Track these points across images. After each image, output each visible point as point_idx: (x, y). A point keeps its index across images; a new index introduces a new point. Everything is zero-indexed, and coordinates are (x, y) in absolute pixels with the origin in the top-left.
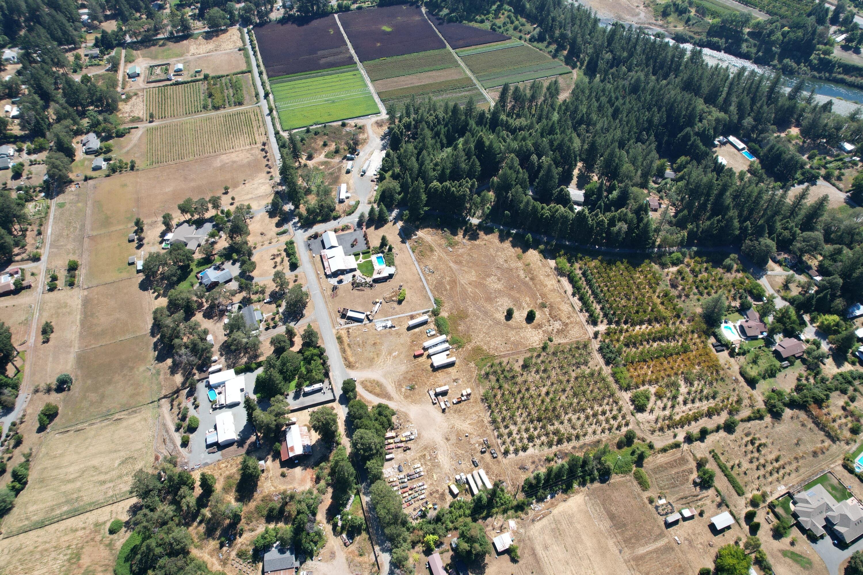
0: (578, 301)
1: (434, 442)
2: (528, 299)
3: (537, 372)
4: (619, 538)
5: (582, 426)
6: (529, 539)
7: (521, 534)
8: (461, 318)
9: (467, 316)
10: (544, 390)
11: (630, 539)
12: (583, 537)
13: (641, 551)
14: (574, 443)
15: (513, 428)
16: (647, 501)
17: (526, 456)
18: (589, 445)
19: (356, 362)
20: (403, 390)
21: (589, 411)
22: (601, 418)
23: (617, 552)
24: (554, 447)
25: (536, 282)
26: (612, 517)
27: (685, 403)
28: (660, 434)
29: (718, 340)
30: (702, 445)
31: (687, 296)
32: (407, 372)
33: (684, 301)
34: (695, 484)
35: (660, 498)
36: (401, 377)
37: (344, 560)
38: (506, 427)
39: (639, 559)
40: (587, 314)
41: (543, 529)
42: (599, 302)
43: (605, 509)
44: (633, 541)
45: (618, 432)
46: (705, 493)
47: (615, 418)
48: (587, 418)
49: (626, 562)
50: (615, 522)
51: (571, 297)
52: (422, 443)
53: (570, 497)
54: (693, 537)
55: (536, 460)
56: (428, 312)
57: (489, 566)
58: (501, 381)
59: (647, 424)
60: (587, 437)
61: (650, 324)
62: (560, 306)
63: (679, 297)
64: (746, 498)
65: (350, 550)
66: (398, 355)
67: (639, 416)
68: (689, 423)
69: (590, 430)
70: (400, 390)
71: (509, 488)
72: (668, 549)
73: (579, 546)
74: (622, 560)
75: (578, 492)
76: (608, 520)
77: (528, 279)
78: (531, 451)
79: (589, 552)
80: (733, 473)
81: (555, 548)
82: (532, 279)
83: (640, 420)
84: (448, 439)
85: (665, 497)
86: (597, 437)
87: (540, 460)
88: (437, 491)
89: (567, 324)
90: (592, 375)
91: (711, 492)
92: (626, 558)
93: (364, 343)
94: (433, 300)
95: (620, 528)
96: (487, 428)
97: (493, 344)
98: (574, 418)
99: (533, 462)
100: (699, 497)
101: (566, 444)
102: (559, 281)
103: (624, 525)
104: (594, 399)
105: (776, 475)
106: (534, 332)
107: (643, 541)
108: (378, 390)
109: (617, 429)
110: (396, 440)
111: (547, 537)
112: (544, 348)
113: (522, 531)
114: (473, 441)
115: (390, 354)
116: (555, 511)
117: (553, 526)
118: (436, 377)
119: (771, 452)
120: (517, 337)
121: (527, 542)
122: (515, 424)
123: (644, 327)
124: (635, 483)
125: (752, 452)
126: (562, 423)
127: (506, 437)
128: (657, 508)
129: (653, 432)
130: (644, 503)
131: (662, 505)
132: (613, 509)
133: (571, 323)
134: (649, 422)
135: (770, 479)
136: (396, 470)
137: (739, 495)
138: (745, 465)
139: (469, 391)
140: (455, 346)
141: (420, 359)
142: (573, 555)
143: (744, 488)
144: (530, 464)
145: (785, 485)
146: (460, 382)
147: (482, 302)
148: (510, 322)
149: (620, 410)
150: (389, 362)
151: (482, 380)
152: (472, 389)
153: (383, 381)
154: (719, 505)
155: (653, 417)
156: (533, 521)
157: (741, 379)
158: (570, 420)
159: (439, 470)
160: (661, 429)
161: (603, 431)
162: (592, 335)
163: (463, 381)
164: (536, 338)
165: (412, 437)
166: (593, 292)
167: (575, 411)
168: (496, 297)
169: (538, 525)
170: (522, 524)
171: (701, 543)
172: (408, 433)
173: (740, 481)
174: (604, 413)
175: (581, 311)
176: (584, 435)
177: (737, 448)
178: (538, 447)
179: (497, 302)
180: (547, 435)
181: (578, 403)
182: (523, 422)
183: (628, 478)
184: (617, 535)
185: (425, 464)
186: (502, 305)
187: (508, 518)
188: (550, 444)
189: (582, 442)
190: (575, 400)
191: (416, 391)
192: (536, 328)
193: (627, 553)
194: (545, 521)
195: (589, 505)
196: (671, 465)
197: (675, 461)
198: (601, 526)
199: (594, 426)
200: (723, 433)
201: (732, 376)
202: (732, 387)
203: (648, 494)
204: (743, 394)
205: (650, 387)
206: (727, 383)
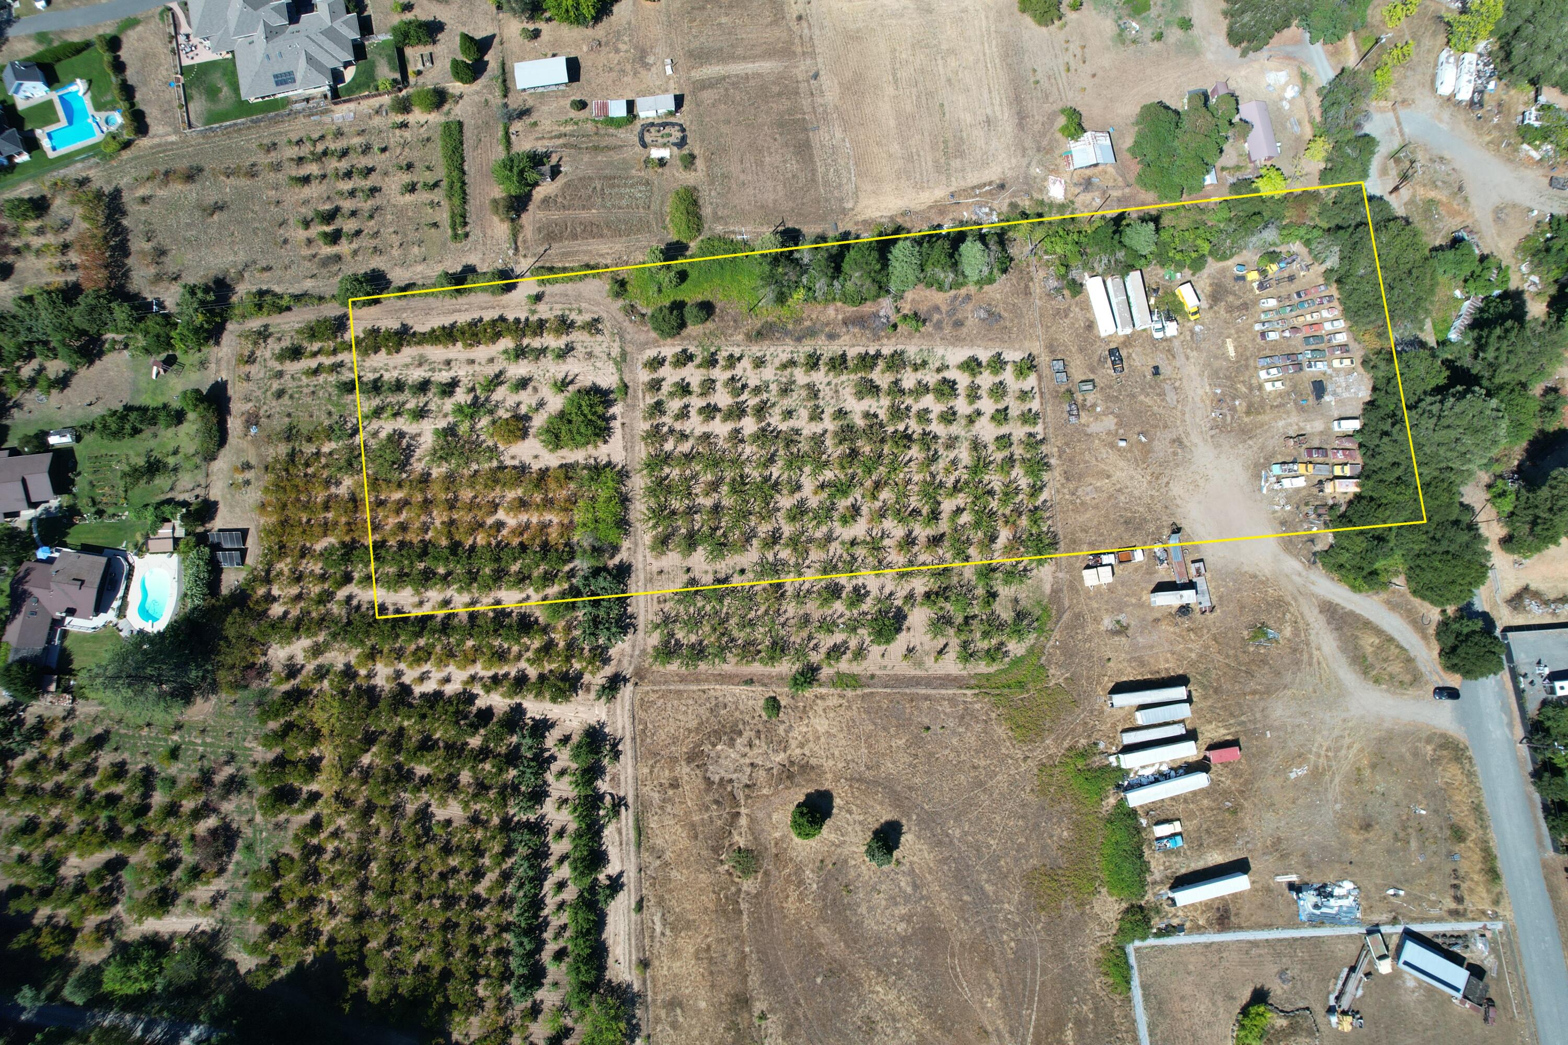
0: (613, 852)
1: (1218, 446)
2: (791, 906)
3: (859, 594)
4: (806, 103)
5: (785, 391)
6: (1024, 150)
7: (1040, 163)
8: (1052, 874)
9: (1029, 878)
10: (859, 529)
11: (780, 94)
12: (892, 123)
13: (766, 66)
14: (829, 350)
15: (987, 430)
16: (700, 163)
17: (972, 344)
18: (787, 333)
19: (1436, 761)
20: (1288, 631)
21: (749, 425)
22: (723, 398)
23: (823, 78)
24: (886, 351)
25: (730, 985)
26: (803, 150)
27: (449, 388)
28: (573, 316)
29: (215, 569)
30: (475, 259)
31: (205, 779)
32: (1268, 691)
33: (231, 758)
34: (555, 172)
35: (662, 162)
36: (1288, 677)
37: (1474, 201)
38: (1004, 441)
39: (785, 52)
40: (603, 786)
41: (985, 164)
42: (538, 828)
43: (814, 171)
44: (776, 89)
45: (692, 349)
47: (684, 389)
48: (761, 410)
49: (813, 55)
50: (802, 136)
51: (630, 878)
52: (1249, 450)
53: (892, 218)
54: (628, 67)
55: (947, 330)
56: (1161, 933)
57: (1133, 120)
58: (980, 591)
59: (597, 350)
60: (785, 357)
61: (405, 690)
62: (684, 842)
63: (235, 785)
64: (448, 113)
65: (1459, 219)
66: (1288, 769)
67: (607, 379)
68: (474, 324)
69: (768, 373)
70: (1296, 632)
71: (1042, 274)
72: (700, 56)
73: (909, 108)
74: (820, 60)
75: (865, 222)
76: (815, 143)
77: (759, 1006)
78: (957, 355)
79: (890, 90)
80: (441, 172)
81: (968, 118)
82: (742, 1001)
83: (611, 368)
84: (1178, 441)
85: (647, 161)
86: (756, 350)
87: (939, 326)
88: (1230, 309)
89: (690, 759)
90: (691, 542)
91: (525, 145)
92: (808, 62)
93: (1401, 838)
94: (1136, 982)
95: (795, 121)
96: (1061, 452)
97: (971, 739)
98: (802, 422)
99: (959, 324)
100: (561, 141)
101: (852, 353)
102: (644, 964)
103: (781, 125)
104: (715, 463)
105: (337, 146)
106: (817, 753)
107: (752, 83)
108: (1369, 642)
109: (691, 358)
110: (1324, 472)
111: (981, 143)
112: (809, 675)
113: (1036, 171)
114: (1110, 422)
115: (1316, 775)
116: (940, 193)
117: (956, 163)
118: (1181, 658)
119: (307, 202)
120: (882, 746)
121: (1029, 143)
122: (976, 445)
123: (430, 687)
124: (707, 211)
125: (354, 214)
126: (841, 413)
127: (1014, 412)
128: (681, 145)
129: (593, 326)
130: (708, 160)
131: (664, 145)
132: (793, 166)
133: (674, 760)
134: (590, 355)
135: (356, 141)
136: (1330, 388)
137: (460, 124)
138: (393, 184)
139: (1090, 578)
140: (1097, 761)
141: (1221, 734)
142: (930, 94)
143: (437, 136)
144: (969, 323)
145: (328, 121)
146: (1107, 622)
147: (960, 935)
148: (887, 815)
149: (658, 407)
150: (1321, 742)
151: (1037, 612)
152: (1075, 585)
153: (1348, 676)
154: (524, 113)
155: (571, 366)
156: (1002, 186)
157: (234, 424)
158: (816, 415)
159: (1217, 364)
160: (564, 327)
161: (732, 361)
162: (627, 691)
163: (1097, 620)
164: (821, 724)
165: (1276, 470)
166: (540, 877)
167: (791, 438)
168: (904, 941)
169: (993, 173)
170: (1030, 185)
171: (617, 51)
172: (1286, 483)
173: (434, 155)
174: (710, 411)
175: (619, 803)
176: (792, 363)
177: (387, 232)
178: (935, 364)
179: (907, 918)
180: (896, 389)
181: (771, 460)
182: (952, 442)
183: (719, 229)
184: (807, 108)
185: (1251, 388)
186: (893, 901)
187: (1062, 208)
188: (897, 362)
189: (806, 347)
190: (775, 471)
191: (1247, 618)
192: (806, 768)
193: (802, 69)
194: (973, 179)
195: (850, 188)
196: (591, 230)
197: (574, 237)
198: (839, 135)
199: (753, 382)
200: (398, 276)
201: (255, 441)
202: (276, 406)
203: (689, 178)
204: (261, 375)
205: (528, 460)
206: (287, 420)
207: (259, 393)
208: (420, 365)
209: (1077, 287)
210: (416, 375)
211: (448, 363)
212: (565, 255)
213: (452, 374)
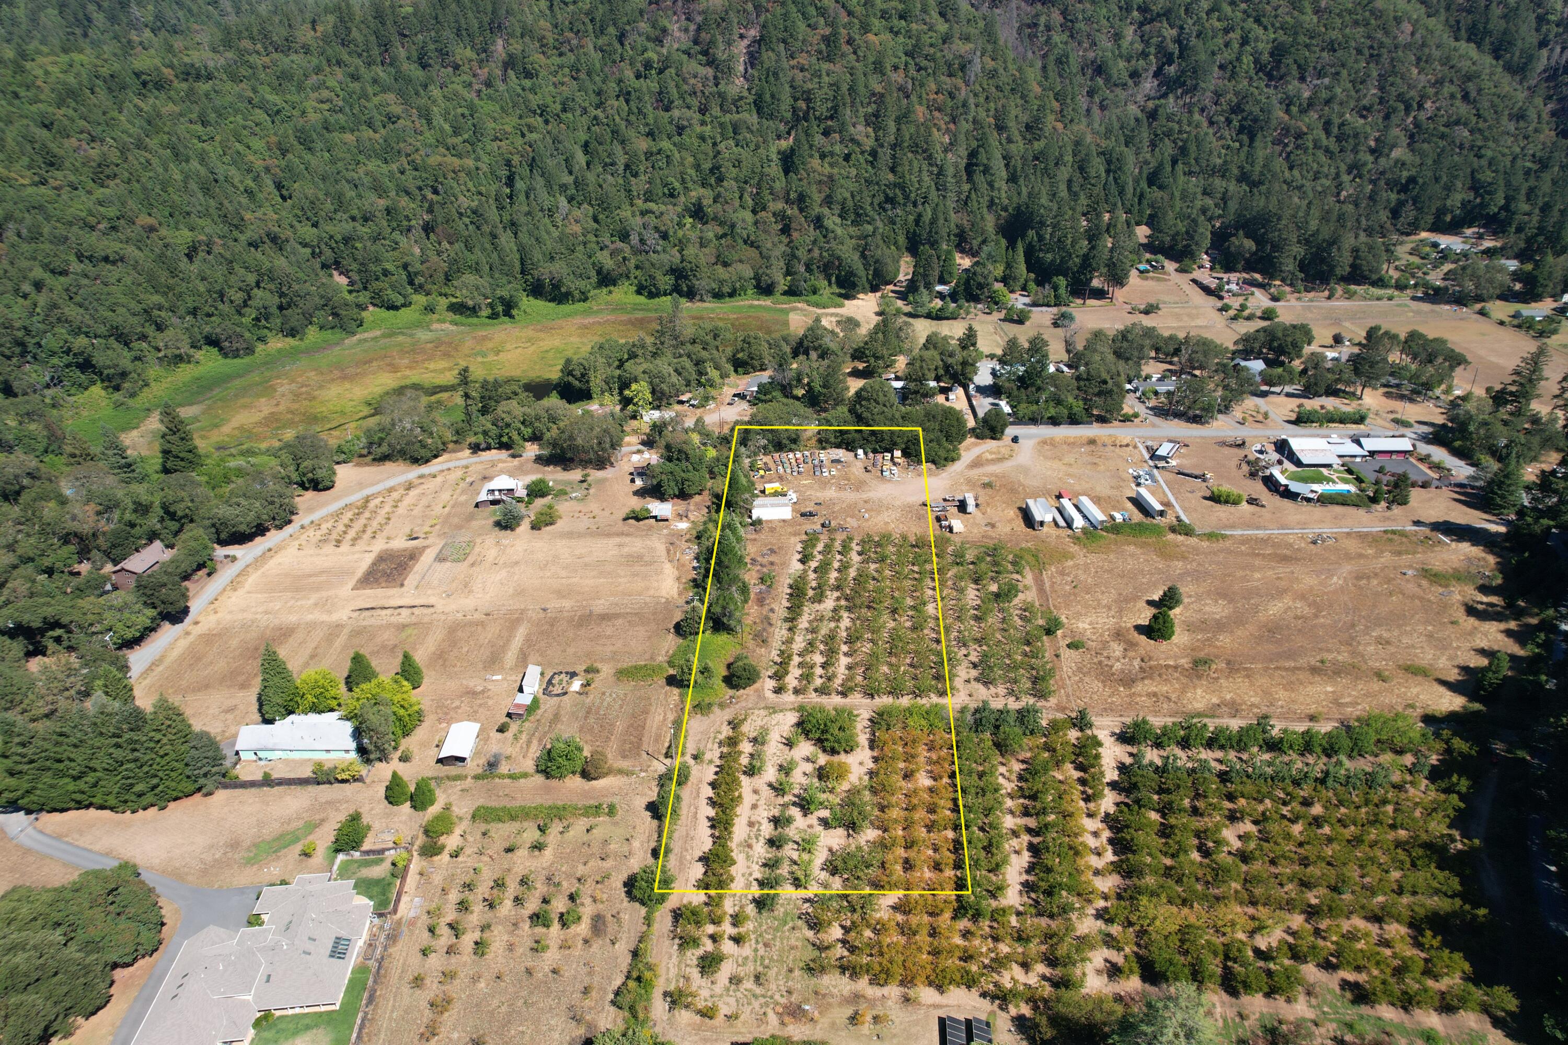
4: (567, 615)
11: (552, 626)
13: (522, 632)
16: (596, 665)
22: (815, 658)
23: (547, 606)
26: (607, 617)
28: (722, 737)
30: (640, 802)
35: (587, 686)
39: (514, 622)
41: (652, 549)
43: (629, 613)
44: (546, 628)
46: (535, 751)
47: (804, 677)
48: (828, 642)
49: (522, 611)
50: (596, 618)
54: (479, 701)
60: (783, 631)
64: (461, 819)
68: (712, 802)
73: (593, 574)
76: (601, 611)
79: (574, 580)
83: (777, 716)
84: (866, 501)
85: (580, 693)
91: (529, 765)
92: (529, 613)
95: (581, 620)
100: (535, 741)
103: (580, 626)
105: (451, 915)
107: (534, 638)
111: (635, 549)
116: (669, 566)
117: (647, 559)
119: (511, 947)
121: (642, 534)
124: (641, 664)
125: (545, 901)
128: (573, 675)
129: (734, 724)
130: (594, 661)
131: (570, 683)
132: (619, 622)
134: (764, 728)
135: (454, 896)
137: (480, 809)
138: (523, 862)
142: (586, 565)
143: (483, 827)
145: (412, 923)
154: (491, 765)
155: (773, 739)
160: (732, 742)
171: (458, 707)
173: (502, 832)
174: (827, 666)
176: (790, 629)
177: (581, 870)
183: (661, 658)
184: (573, 614)
193: (536, 616)
194: (661, 553)
196: (637, 725)
197: (640, 736)
198: (604, 602)
200: (638, 861)
201: (824, 1009)
202: (776, 984)
203: (607, 670)
204: (732, 1001)
205: (864, 770)
206: (797, 973)
207: (756, 1004)
208: (750, 846)
209: (759, 522)
210: (761, 850)
211: (751, 824)
212: (658, 739)
213: (765, 822)
